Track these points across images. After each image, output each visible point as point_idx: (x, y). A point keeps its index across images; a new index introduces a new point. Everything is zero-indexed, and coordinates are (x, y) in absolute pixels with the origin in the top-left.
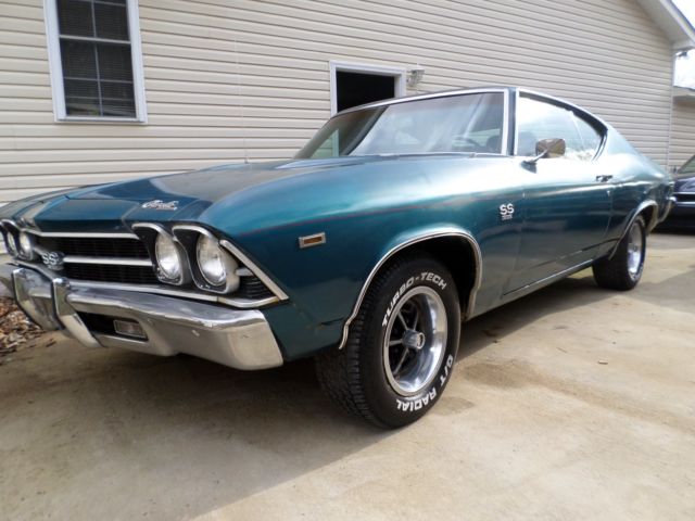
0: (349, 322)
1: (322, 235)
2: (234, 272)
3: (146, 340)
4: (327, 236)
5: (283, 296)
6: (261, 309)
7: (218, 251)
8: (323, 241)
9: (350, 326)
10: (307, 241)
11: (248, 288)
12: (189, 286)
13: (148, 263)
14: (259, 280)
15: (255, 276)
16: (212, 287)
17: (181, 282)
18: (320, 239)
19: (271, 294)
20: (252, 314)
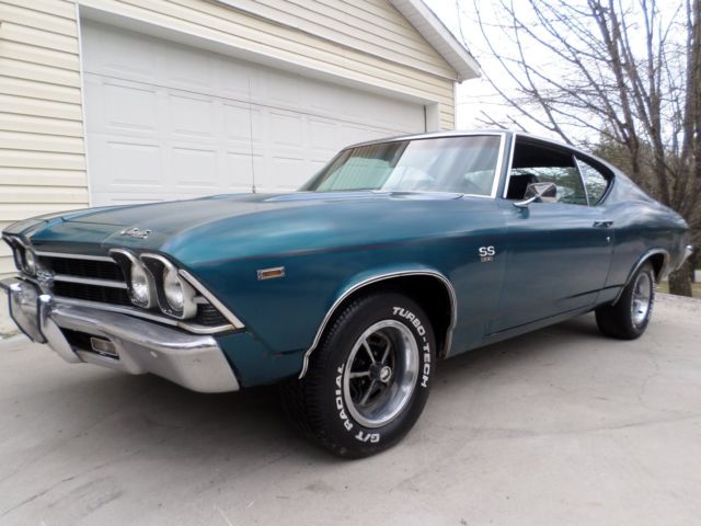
0: (308, 353)
1: (281, 269)
2: (192, 300)
3: (117, 358)
4: (286, 271)
5: (239, 325)
6: (215, 336)
7: (178, 280)
8: (282, 274)
9: (310, 357)
10: (266, 274)
11: (204, 315)
12: (155, 310)
13: (123, 285)
14: (215, 308)
15: (211, 304)
16: (174, 312)
17: (148, 306)
18: (279, 272)
19: (227, 322)
20: (205, 340)
